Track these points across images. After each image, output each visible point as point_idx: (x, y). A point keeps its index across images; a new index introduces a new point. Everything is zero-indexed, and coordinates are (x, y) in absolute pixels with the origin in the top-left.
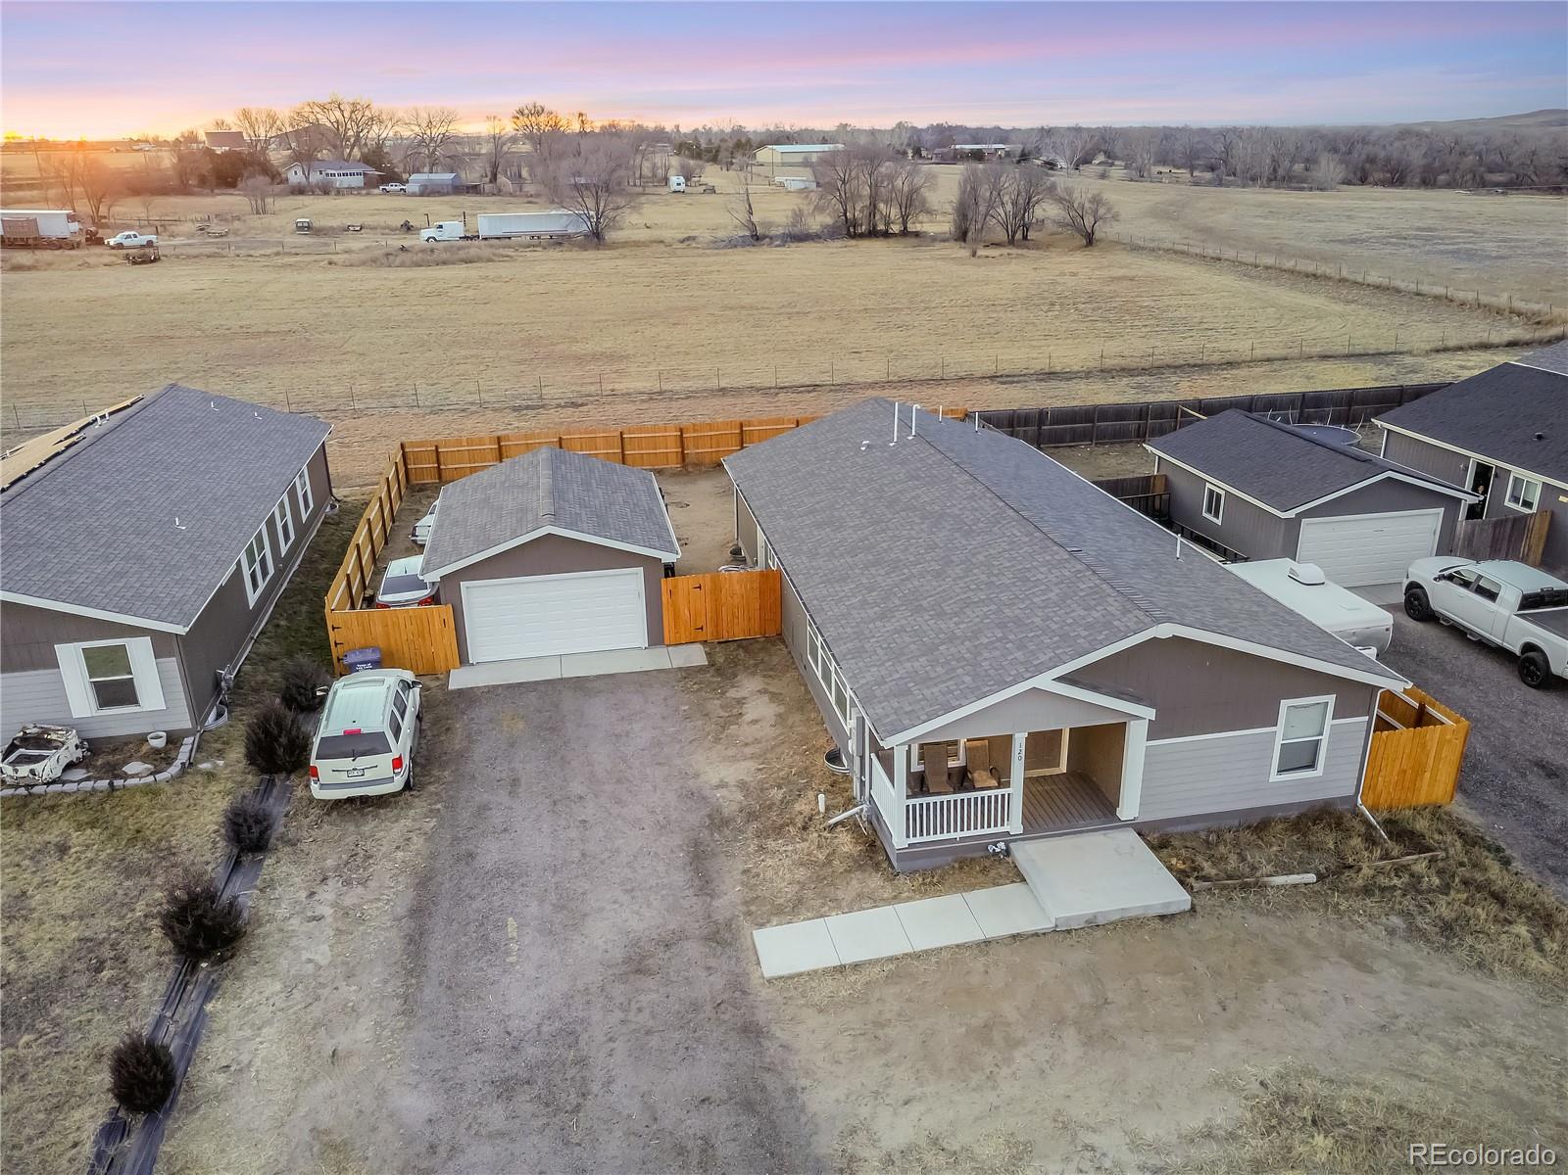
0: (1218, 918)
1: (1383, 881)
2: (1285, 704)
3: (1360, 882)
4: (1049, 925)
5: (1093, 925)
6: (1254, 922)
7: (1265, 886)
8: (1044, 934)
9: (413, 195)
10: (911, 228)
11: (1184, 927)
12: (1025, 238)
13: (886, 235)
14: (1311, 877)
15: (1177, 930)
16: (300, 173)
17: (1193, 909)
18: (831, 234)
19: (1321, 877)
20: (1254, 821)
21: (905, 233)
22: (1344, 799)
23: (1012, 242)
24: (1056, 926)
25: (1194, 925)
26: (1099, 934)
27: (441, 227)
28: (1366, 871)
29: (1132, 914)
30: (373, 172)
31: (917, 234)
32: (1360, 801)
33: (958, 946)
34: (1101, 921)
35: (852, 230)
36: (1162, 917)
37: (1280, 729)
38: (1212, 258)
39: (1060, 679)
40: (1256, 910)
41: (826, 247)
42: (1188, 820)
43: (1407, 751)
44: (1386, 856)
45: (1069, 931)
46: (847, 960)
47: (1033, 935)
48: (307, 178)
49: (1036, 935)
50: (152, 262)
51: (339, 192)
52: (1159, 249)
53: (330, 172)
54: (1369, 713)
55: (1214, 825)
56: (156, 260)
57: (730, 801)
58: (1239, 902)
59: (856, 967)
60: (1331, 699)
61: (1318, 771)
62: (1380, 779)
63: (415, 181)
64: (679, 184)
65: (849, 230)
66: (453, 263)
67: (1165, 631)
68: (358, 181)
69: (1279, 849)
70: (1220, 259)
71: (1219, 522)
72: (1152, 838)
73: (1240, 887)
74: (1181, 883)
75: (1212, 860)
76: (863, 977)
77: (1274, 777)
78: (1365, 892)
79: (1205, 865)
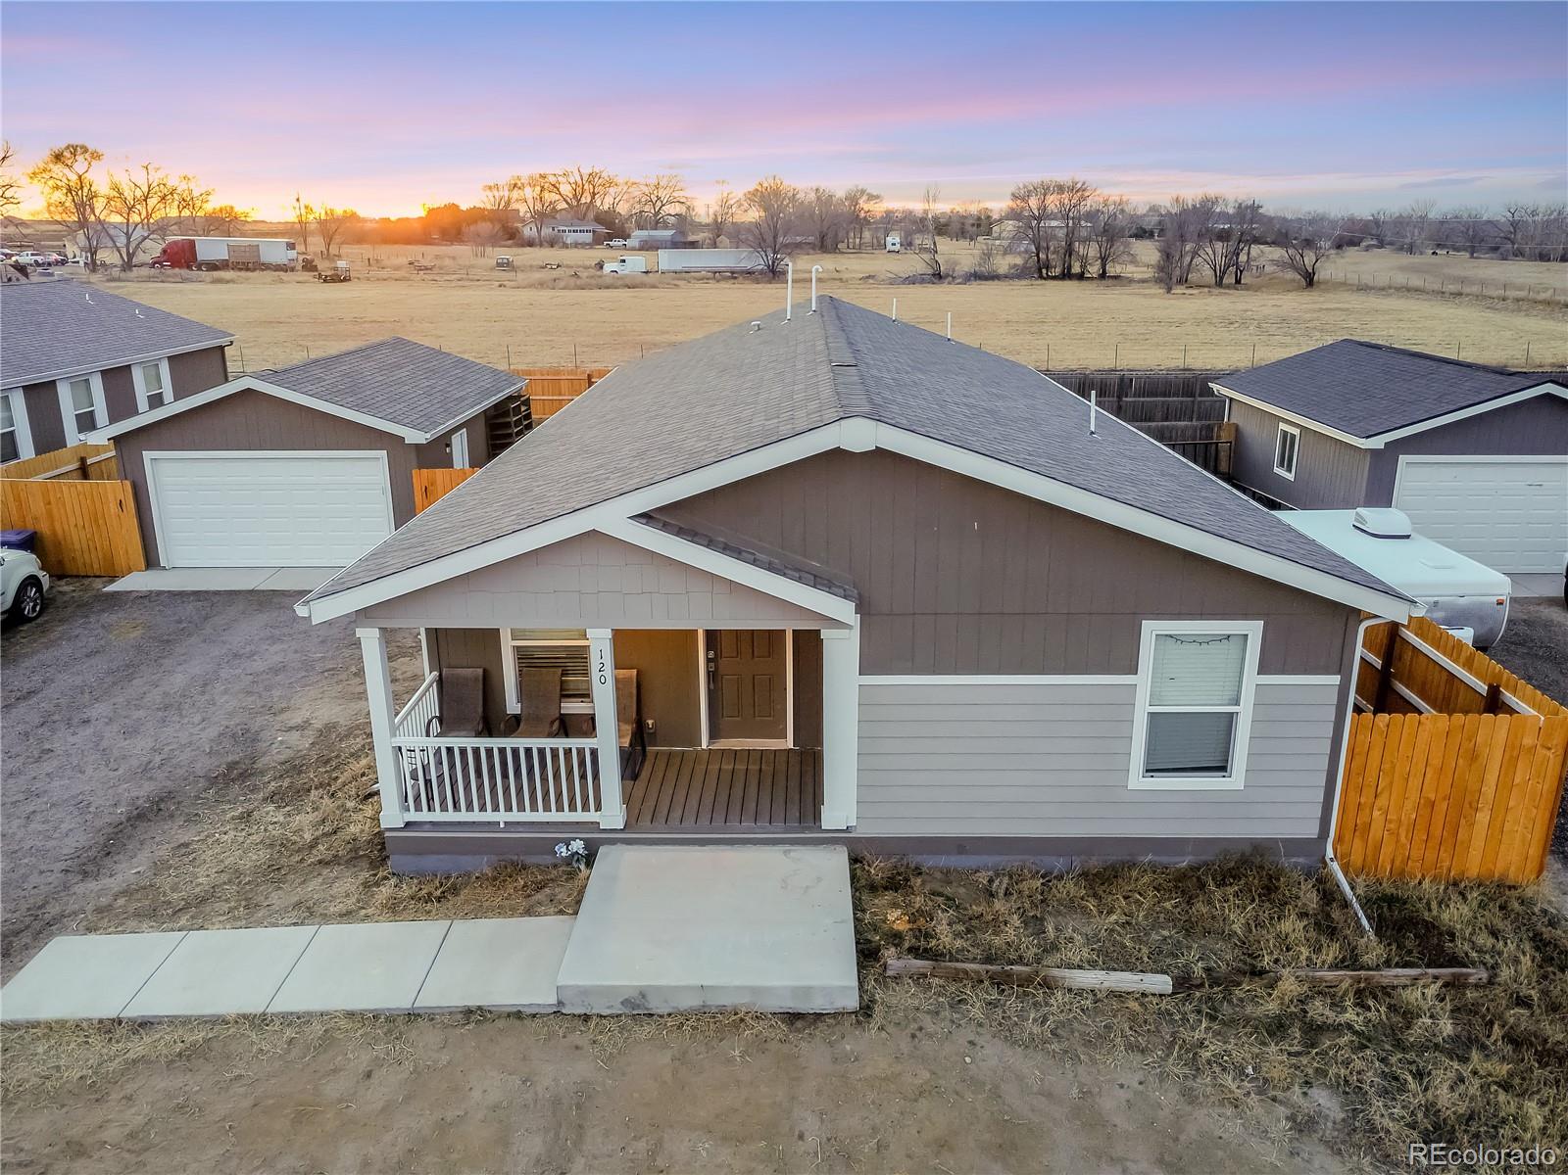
0: (913, 1036)
1: (1319, 1009)
2: (1150, 629)
3: (1272, 1007)
4: (541, 997)
5: (638, 1012)
6: (993, 1055)
7: (1048, 985)
8: (534, 1016)
9: (633, 249)
10: (1112, 269)
11: (831, 1044)
12: (1238, 281)
13: (1081, 277)
14: (1162, 983)
15: (813, 1052)
16: (534, 229)
17: (866, 1010)
18: (1019, 274)
19: (1184, 983)
20: (1095, 863)
21: (1103, 276)
22: (1295, 845)
23: (1219, 284)
24: (560, 1003)
25: (853, 1043)
26: (648, 1029)
27: (624, 261)
28: (1289, 985)
29: (727, 1001)
30: (603, 230)
31: (1116, 277)
32: (1330, 853)
33: (350, 1015)
34: (658, 1006)
35: (1044, 271)
36: (793, 1018)
37: (1143, 681)
38: (1451, 294)
39: (647, 517)
40: (1008, 1033)
41: (1011, 285)
42: (961, 845)
43: (1436, 762)
44: (1350, 960)
45: (586, 1018)
46: (135, 1011)
47: (509, 1015)
48: (539, 231)
49: (518, 1015)
50: (342, 281)
51: (565, 246)
52: (1390, 288)
53: (562, 228)
54: (1341, 667)
55: (1012, 861)
56: (345, 280)
58: (977, 1011)
59: (144, 1025)
60: (1254, 629)
61: (1236, 780)
62: (1376, 813)
63: (637, 237)
64: (894, 244)
65: (1040, 270)
66: (616, 288)
67: (859, 435)
68: (588, 237)
69: (1124, 919)
70: (1460, 294)
71: (1291, 477)
72: (877, 870)
73: (1000, 981)
74: (867, 954)
75: (971, 925)
76: (138, 1047)
77: (1137, 780)
78: (1277, 1028)
79: (945, 935)
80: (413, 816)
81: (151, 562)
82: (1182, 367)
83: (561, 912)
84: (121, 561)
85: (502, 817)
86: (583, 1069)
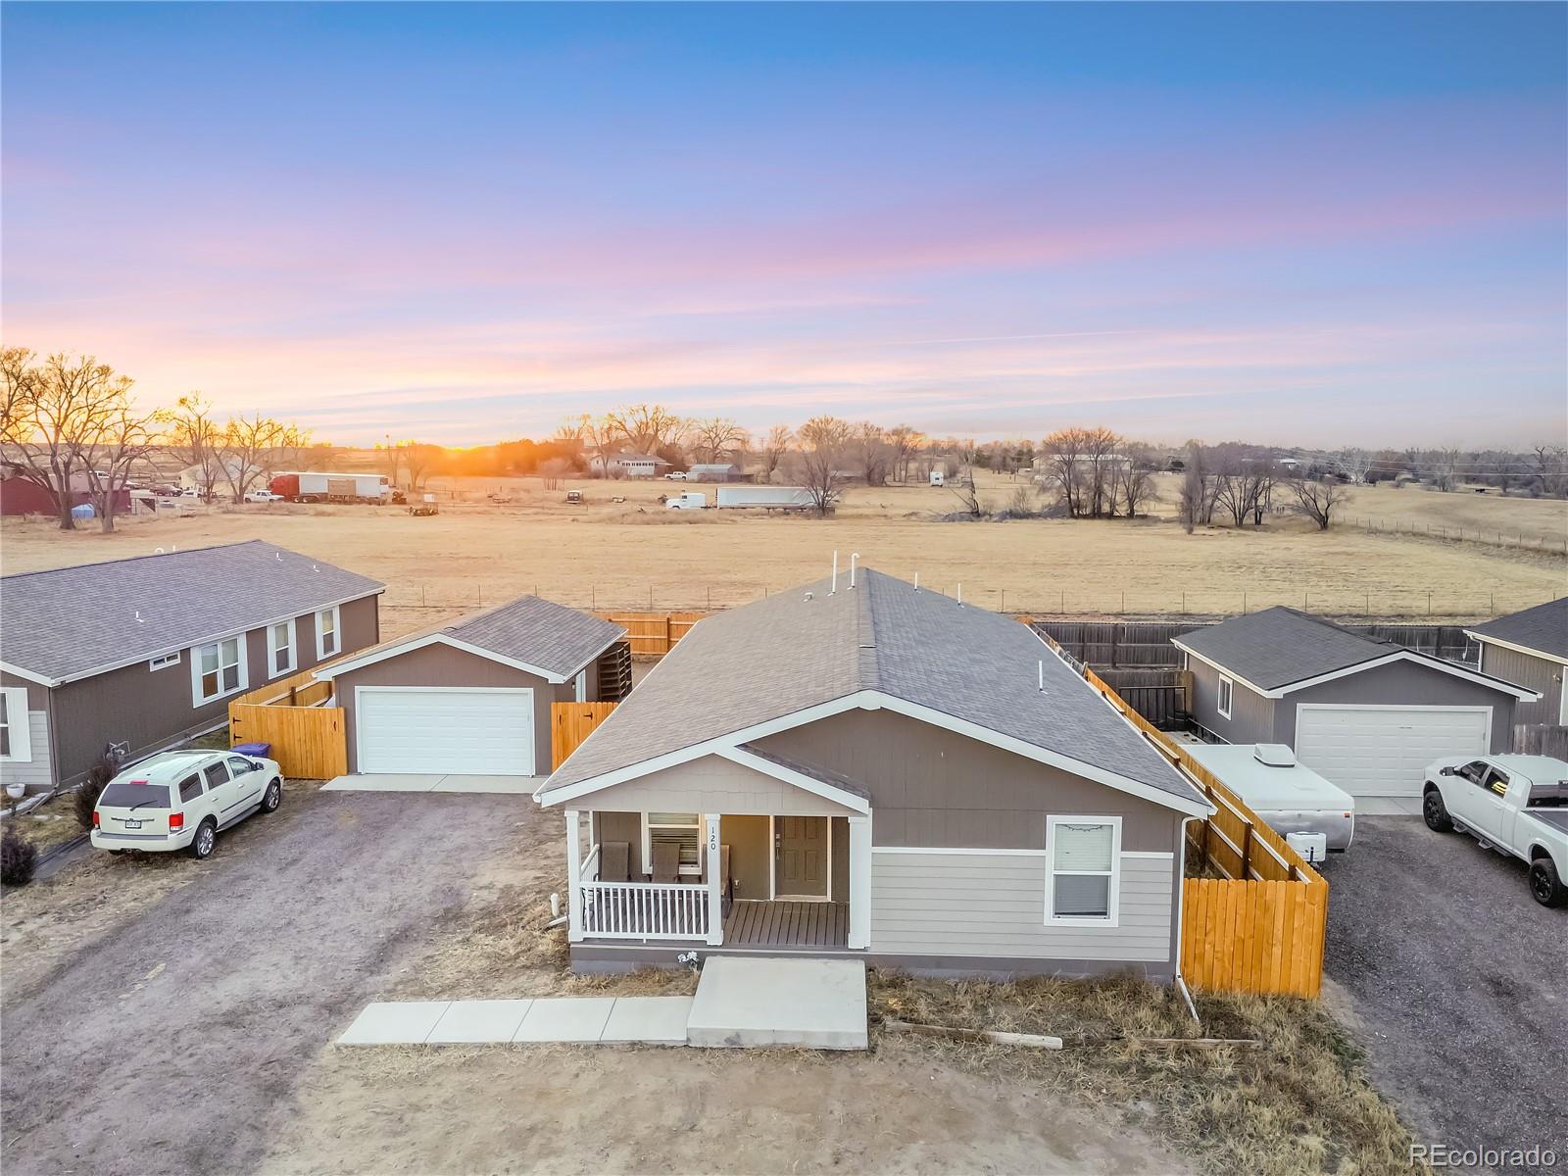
0: (900, 1064)
1: (1152, 1059)
2: (1052, 820)
3: (1124, 1058)
4: (680, 1037)
5: (734, 1046)
6: (947, 1076)
7: (985, 1041)
8: (672, 1047)
9: (692, 481)
10: (1141, 508)
11: (850, 1067)
12: (1258, 522)
13: (1110, 516)
14: (1056, 1042)
15: (840, 1072)
16: (601, 462)
17: (872, 1050)
18: (1053, 513)
19: (1070, 1044)
21: (1131, 515)
22: (1156, 967)
23: (1240, 525)
24: (688, 1040)
25: (864, 1067)
26: (740, 1056)
27: (685, 497)
28: (1136, 1045)
29: (788, 1040)
30: (663, 463)
31: (1144, 517)
32: (1178, 973)
33: (563, 1044)
34: (746, 1043)
35: (1076, 511)
36: (828, 1052)
37: (1049, 853)
38: (1452, 539)
39: (744, 746)
40: (958, 1064)
42: (939, 962)
43: (1241, 912)
44: (1179, 1033)
45: (704, 1050)
46: (433, 1040)
47: (657, 1047)
48: (605, 465)
49: (663, 1047)
50: (431, 515)
51: (629, 478)
52: (1397, 532)
53: (626, 462)
54: (1174, 849)
55: (970, 973)
56: (433, 513)
58: (939, 1053)
59: (439, 1048)
60: (1117, 822)
61: (1113, 921)
62: (1207, 947)
63: (696, 470)
64: (937, 479)
65: (1071, 510)
66: (679, 523)
67: (871, 700)
68: (649, 470)
69: (1038, 1008)
70: (1460, 540)
71: (1228, 717)
72: (884, 975)
73: (956, 1038)
74: (874, 1020)
75: (943, 1008)
76: (438, 1059)
77: (1050, 919)
78: (1123, 1069)
79: (923, 1009)
80: (589, 934)
81: (351, 768)
82: (1182, 612)
83: (684, 994)
84: (329, 768)
85: (645, 936)
86: (703, 1076)
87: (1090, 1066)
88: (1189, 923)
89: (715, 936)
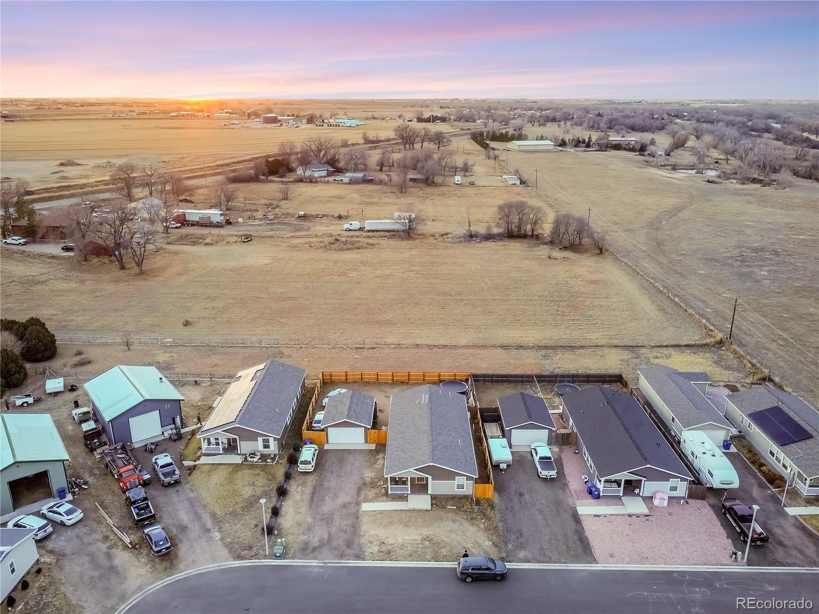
0: (435, 512)
1: (467, 510)
2: (456, 477)
4: (407, 509)
5: (414, 510)
6: (441, 513)
7: (447, 508)
9: (346, 184)
14: (455, 508)
15: (428, 513)
16: (302, 170)
17: (431, 510)
19: (457, 508)
20: (452, 497)
21: (532, 235)
22: (471, 495)
25: (431, 512)
26: (415, 512)
27: (351, 224)
28: (465, 508)
30: (331, 169)
31: (537, 236)
32: (474, 496)
33: (392, 510)
34: (416, 509)
36: (426, 510)
37: (456, 481)
39: (414, 470)
40: (442, 511)
42: (441, 495)
43: (482, 488)
44: (472, 505)
45: (410, 510)
48: (304, 172)
49: (405, 510)
51: (316, 180)
53: (314, 170)
54: (473, 481)
55: (445, 496)
56: (251, 240)
57: (368, 480)
58: (440, 510)
59: (375, 511)
60: (465, 478)
61: (464, 490)
62: (478, 492)
63: (348, 177)
64: (458, 181)
67: (431, 464)
68: (324, 173)
69: (453, 502)
72: (433, 497)
73: (442, 507)
74: (432, 505)
75: (441, 502)
77: (456, 490)
78: (463, 511)
79: (438, 504)
80: (391, 492)
81: (327, 442)
83: (406, 502)
84: (323, 443)
85: (399, 492)
86: (411, 514)
87: (459, 511)
88: (475, 490)
89: (409, 492)
